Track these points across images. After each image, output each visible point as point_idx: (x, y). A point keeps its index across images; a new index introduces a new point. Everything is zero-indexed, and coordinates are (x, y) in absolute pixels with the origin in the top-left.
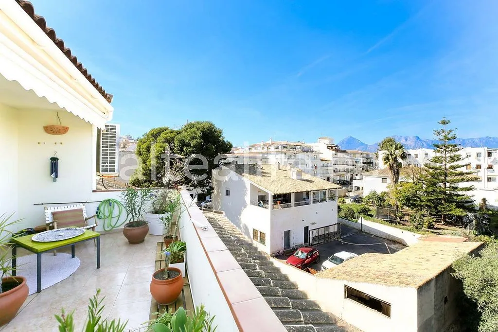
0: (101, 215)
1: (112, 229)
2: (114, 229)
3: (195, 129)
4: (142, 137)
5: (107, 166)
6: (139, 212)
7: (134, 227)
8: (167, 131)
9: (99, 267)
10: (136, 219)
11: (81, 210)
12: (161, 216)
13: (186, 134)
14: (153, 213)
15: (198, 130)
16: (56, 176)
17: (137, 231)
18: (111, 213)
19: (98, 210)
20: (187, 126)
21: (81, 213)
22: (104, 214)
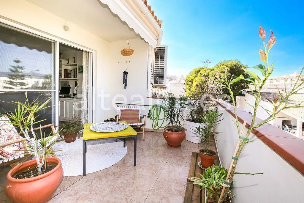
0: (151, 116)
1: (158, 128)
2: (160, 129)
3: (224, 66)
4: (189, 74)
5: (158, 79)
6: (177, 118)
7: (172, 131)
8: (204, 69)
9: (135, 165)
10: (174, 124)
11: (138, 111)
12: (198, 125)
13: (217, 70)
14: (190, 120)
15: (227, 66)
16: (126, 85)
17: (174, 135)
18: (158, 116)
19: (149, 112)
20: (218, 65)
21: (138, 113)
22: (153, 116)
